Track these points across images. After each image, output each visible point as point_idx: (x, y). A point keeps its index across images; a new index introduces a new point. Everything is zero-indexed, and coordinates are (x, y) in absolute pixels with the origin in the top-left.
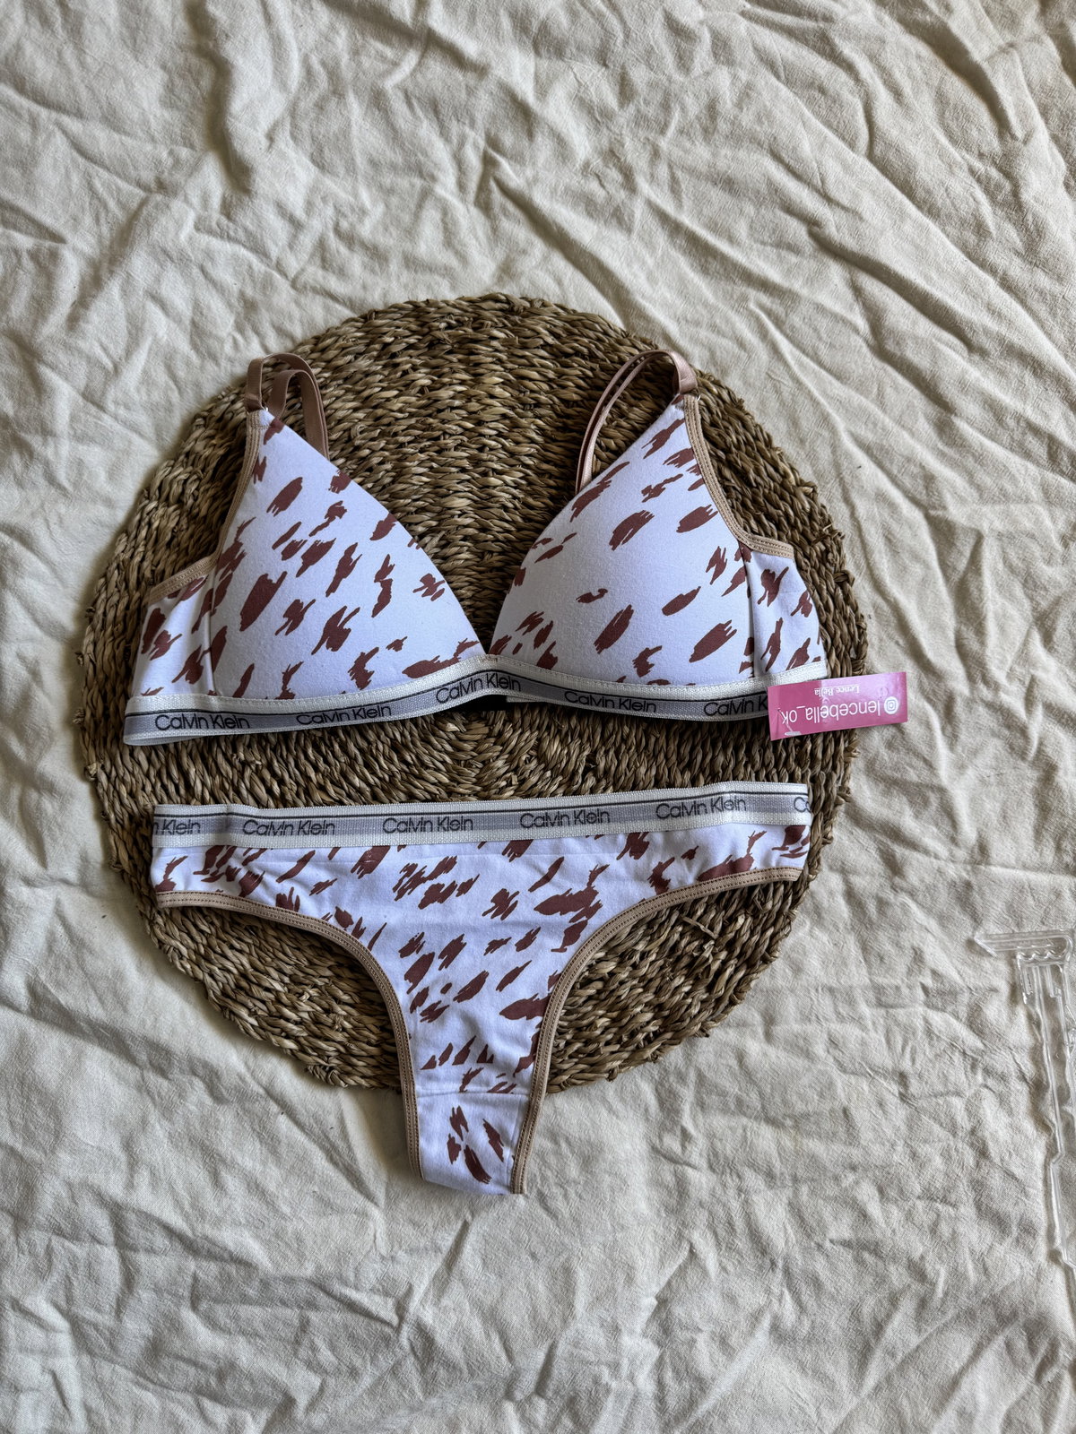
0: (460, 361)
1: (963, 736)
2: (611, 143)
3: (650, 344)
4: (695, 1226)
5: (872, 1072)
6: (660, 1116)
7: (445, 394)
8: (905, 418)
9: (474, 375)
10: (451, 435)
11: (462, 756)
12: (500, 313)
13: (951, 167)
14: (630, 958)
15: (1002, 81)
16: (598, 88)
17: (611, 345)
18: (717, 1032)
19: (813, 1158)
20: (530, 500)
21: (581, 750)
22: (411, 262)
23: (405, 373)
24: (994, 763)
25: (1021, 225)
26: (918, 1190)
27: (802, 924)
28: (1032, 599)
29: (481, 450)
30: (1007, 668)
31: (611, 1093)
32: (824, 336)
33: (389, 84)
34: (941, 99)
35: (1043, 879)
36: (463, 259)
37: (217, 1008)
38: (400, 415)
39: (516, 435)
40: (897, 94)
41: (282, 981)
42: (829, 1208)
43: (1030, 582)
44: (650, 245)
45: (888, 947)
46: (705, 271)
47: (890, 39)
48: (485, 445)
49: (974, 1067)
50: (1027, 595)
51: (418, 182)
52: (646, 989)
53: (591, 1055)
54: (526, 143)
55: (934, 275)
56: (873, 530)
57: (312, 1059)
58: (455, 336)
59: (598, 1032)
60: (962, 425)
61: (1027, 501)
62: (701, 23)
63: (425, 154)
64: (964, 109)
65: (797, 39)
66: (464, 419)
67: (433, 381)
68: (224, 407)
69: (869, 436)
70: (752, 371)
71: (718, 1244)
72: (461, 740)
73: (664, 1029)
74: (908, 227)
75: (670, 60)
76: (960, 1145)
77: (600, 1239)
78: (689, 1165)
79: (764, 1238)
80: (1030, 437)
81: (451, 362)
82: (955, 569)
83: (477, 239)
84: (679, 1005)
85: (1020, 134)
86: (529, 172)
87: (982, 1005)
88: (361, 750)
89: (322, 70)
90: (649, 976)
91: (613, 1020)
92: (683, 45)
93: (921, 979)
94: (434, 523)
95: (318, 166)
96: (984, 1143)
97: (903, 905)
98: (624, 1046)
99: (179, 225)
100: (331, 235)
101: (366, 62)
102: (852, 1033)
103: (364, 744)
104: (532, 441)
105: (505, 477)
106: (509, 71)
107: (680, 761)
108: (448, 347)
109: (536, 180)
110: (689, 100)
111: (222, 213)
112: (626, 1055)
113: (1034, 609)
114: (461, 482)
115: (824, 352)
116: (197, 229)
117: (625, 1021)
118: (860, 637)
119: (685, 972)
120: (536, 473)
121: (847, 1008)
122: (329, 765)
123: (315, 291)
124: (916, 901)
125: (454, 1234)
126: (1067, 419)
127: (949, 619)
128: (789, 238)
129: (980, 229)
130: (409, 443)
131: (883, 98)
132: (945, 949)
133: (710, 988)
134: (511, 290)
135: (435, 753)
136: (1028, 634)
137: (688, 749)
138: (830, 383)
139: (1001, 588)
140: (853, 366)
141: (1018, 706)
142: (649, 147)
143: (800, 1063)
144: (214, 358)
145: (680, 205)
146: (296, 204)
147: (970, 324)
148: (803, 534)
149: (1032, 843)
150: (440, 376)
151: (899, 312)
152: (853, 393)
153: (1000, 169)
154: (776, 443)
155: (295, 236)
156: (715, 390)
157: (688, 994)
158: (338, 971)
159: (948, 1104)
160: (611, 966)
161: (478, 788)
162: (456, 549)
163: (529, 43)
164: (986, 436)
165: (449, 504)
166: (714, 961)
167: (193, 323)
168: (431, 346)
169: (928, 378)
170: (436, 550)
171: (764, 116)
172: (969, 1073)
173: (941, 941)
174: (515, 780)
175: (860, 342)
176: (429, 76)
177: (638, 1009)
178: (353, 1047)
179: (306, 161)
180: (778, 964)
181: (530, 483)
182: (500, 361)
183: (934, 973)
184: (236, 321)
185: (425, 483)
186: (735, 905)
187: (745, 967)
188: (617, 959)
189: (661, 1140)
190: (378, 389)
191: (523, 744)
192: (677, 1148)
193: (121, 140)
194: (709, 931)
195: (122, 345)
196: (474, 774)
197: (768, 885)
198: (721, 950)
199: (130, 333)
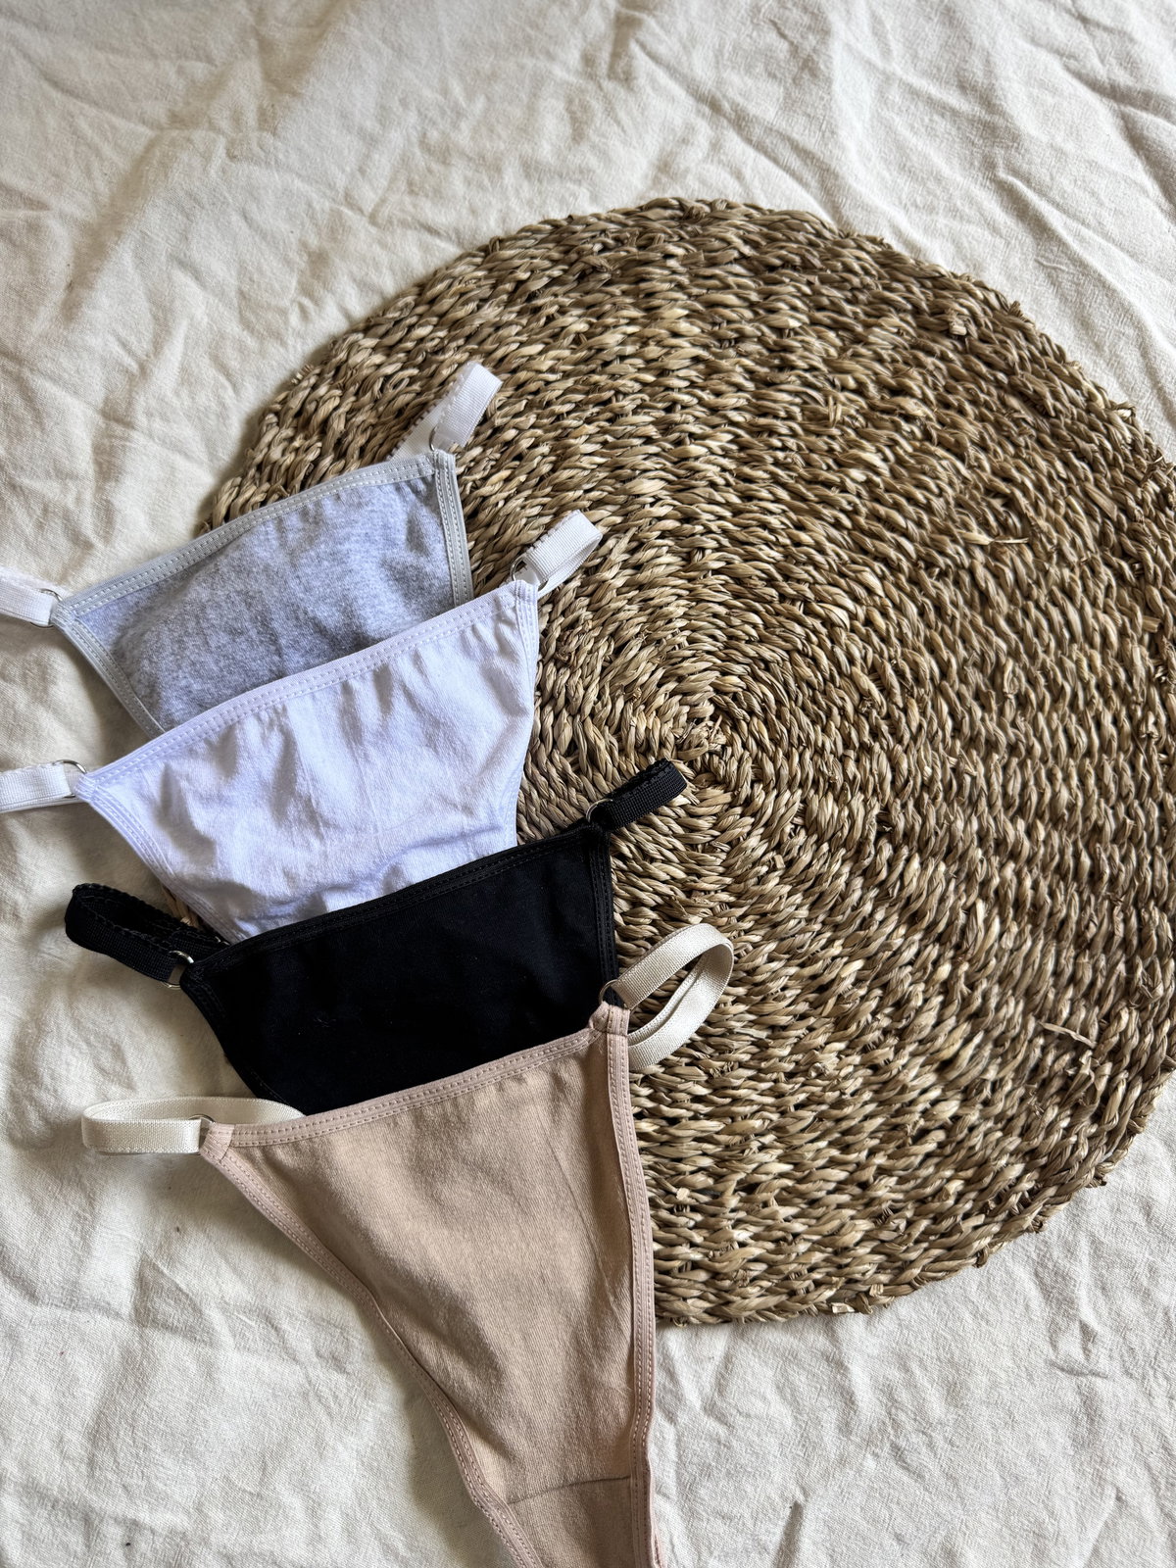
0: (624, 293)
3: (881, 243)
4: (1118, 1461)
6: (1048, 1313)
7: (612, 339)
9: (648, 309)
10: (625, 395)
11: (697, 837)
12: (673, 223)
14: (980, 1092)
17: (829, 250)
18: (1115, 1176)
20: (747, 470)
22: (532, 169)
29: (669, 410)
32: (1106, 201)
36: (604, 155)
38: (551, 377)
39: (716, 382)
46: (931, 133)
48: (675, 402)
52: (1007, 1131)
53: (943, 1235)
58: (617, 260)
59: (951, 1202)
66: (639, 370)
67: (591, 324)
68: (302, 395)
70: (1019, 262)
71: (1154, 1481)
72: (694, 816)
73: (1043, 1183)
78: (1096, 1374)
81: (613, 295)
84: (1060, 1148)
86: (681, 25)
90: (1010, 1113)
91: (968, 1182)
94: (619, 520)
98: (991, 1216)
99: (206, 159)
100: (417, 150)
104: (739, 388)
105: (708, 442)
107: (1007, 806)
108: (606, 276)
109: (692, 39)
111: (263, 130)
112: (996, 1228)
114: (649, 456)
115: (1109, 220)
116: (231, 157)
117: (987, 1180)
119: (1058, 1100)
120: (750, 433)
125: (782, 1524)
128: (1040, 73)
130: (568, 413)
133: (1098, 1118)
135: (662, 839)
137: (1018, 786)
138: (1124, 262)
140: (1148, 238)
144: (279, 337)
145: (887, 54)
146: (366, 111)
148: (1126, 473)
150: (598, 318)
152: (1152, 275)
154: (1069, 358)
155: (367, 157)
156: (979, 293)
157: (1068, 1130)
160: (950, 1108)
161: (728, 880)
162: (651, 553)
165: (637, 490)
166: (1099, 1077)
167: (242, 294)
168: (583, 277)
170: (626, 556)
174: (780, 862)
175: (1151, 206)
177: (1003, 1162)
181: (743, 448)
182: (680, 287)
184: (299, 282)
185: (600, 465)
186: (1111, 997)
187: (1140, 1080)
188: (959, 1096)
189: (1055, 1347)
190: (514, 346)
191: (782, 810)
192: (1077, 1354)
193: (107, 60)
194: (1083, 1039)
195: (148, 336)
196: (719, 862)
197: (1152, 963)
198: (1102, 1063)
199: (155, 318)
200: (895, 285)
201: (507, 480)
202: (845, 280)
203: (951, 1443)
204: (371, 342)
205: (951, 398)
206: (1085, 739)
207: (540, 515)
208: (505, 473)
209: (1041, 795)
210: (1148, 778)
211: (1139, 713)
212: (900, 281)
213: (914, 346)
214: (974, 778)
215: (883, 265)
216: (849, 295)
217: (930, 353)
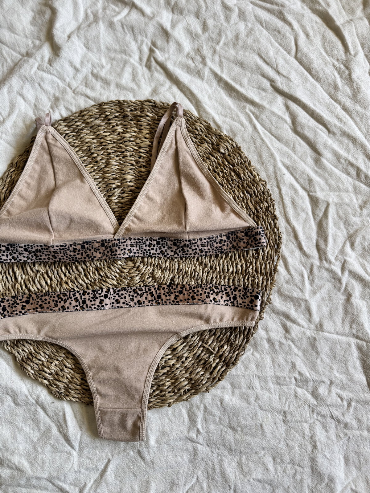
0: (134, 124)
1: (316, 281)
2: (198, 46)
3: (207, 123)
4: (200, 469)
5: (273, 410)
6: (189, 423)
7: (127, 135)
8: (303, 157)
9: (140, 129)
10: (129, 151)
11: (123, 274)
12: (151, 107)
13: (326, 63)
14: (181, 359)
15: (347, 33)
16: (194, 26)
17: (193, 122)
18: (213, 390)
19: (248, 443)
21: (169, 276)
22: (119, 86)
23: (113, 126)
24: (328, 292)
25: (351, 86)
26: (288, 460)
27: (249, 350)
28: (347, 229)
30: (335, 256)
31: (170, 412)
32: (274, 124)
33: (116, 20)
34: (324, 38)
35: (344, 339)
36: (139, 86)
37: (19, 365)
38: (110, 142)
40: (307, 35)
41: (45, 357)
42: (253, 465)
43: (347, 223)
44: (210, 85)
45: (282, 361)
46: (230, 96)
47: (306, 15)
48: (141, 156)
49: (313, 411)
50: (345, 228)
51: (124, 56)
52: (186, 372)
53: (162, 396)
54: (166, 44)
55: (317, 104)
56: (287, 199)
57: (54, 388)
58: (133, 114)
59: (166, 387)
60: (324, 160)
61: (348, 191)
62: (235, 5)
63: (127, 46)
64: (332, 42)
65: (271, 13)
66: (134, 145)
67: (124, 130)
69: (288, 163)
70: (246, 135)
71: (208, 477)
72: (123, 268)
73: (192, 388)
74: (308, 85)
75: (222, 18)
76: (306, 443)
77: (162, 470)
78: (199, 443)
79: (227, 475)
80: (350, 167)
81: (131, 124)
82: (318, 216)
83: (144, 78)
84: (198, 379)
85: (353, 53)
86: (166, 56)
87: (318, 387)
88: (83, 269)
89: (91, 14)
90: (188, 367)
91: (173, 383)
92: (228, 13)
93: (294, 375)
94: (119, 184)
95: (87, 48)
96: (315, 443)
97: (289, 345)
98: (176, 394)
99: (31, 68)
100: (90, 75)
101: (108, 12)
102: (265, 395)
103: (85, 267)
106: (161, 18)
108: (130, 118)
109: (169, 58)
110: (229, 33)
111: (48, 64)
112: (176, 397)
113: (348, 233)
114: (131, 169)
115: (273, 129)
116: (38, 69)
117: (177, 384)
118: (279, 240)
119: (202, 366)
121: (264, 384)
122: (71, 274)
123: (81, 94)
124: (294, 344)
125: (104, 464)
126: (364, 161)
127: (314, 235)
128: (263, 86)
129: (336, 87)
130: (113, 153)
131: (302, 37)
132: (305, 364)
133: (211, 373)
134: (157, 99)
135: (112, 273)
136: (345, 243)
137: (210, 278)
138: (275, 142)
139: (335, 224)
140: (284, 136)
141: (338, 271)
142: (212, 49)
143: (245, 405)
145: (222, 71)
146: (77, 62)
147: (330, 123)
148: (260, 199)
149: (341, 325)
150: (126, 129)
151: (303, 116)
152: (283, 146)
153: (345, 66)
154: (252, 164)
155: (76, 74)
156: (230, 142)
157: (202, 375)
158: (68, 355)
159: (302, 426)
160: (173, 362)
162: (127, 195)
163: (170, 9)
164: (333, 166)
165: (125, 177)
166: (214, 362)
167: (35, 105)
168: (124, 117)
169: (313, 142)
170: (119, 194)
171: (256, 40)
172: (311, 414)
173: (303, 361)
175: (287, 127)
176: (131, 18)
177: (182, 380)
178: (70, 385)
179: (82, 45)
180: (239, 365)
182: (149, 125)
183: (300, 373)
184: (51, 105)
185: (118, 169)
186: (224, 341)
187: (225, 366)
188: (176, 359)
189: (188, 433)
190: (102, 132)
191: (147, 271)
192: (194, 436)
193: (14, 36)
194: (213, 351)
195: (7, 112)
196: (127, 282)
197: (237, 334)
198: (217, 359)
199: (10, 107)
200: (208, 135)
201: (92, 167)
202: (194, 132)
203: (155, 453)
204: (65, 124)
205: (216, 170)
206: (232, 269)
207: (98, 178)
208: (92, 165)
209: (216, 282)
210: (247, 283)
211: (248, 265)
212: (210, 135)
213: (210, 154)
214: (199, 273)
215: (207, 129)
216: (195, 136)
217: (213, 156)
